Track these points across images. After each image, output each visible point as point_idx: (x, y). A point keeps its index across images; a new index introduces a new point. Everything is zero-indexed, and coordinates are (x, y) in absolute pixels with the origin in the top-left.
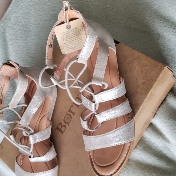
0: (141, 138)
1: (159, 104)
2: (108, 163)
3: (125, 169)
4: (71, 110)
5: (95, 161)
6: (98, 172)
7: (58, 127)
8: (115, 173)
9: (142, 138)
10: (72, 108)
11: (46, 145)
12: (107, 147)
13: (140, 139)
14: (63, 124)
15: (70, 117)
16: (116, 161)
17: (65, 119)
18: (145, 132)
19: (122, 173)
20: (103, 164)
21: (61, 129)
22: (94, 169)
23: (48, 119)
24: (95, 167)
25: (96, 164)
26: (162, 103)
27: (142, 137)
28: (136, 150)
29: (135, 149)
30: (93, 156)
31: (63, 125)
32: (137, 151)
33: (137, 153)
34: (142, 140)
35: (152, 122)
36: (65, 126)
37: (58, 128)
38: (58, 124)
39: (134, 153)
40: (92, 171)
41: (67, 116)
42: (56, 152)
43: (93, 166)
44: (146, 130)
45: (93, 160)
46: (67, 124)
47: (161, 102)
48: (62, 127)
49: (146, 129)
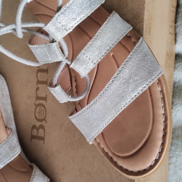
0: (174, 86)
1: (173, 15)
2: (139, 142)
3: (176, 148)
4: (39, 96)
5: (114, 154)
6: (130, 169)
7: (33, 134)
8: (161, 153)
9: (176, 85)
10: (38, 92)
11: (25, 172)
12: (121, 111)
13: (172, 87)
14: (38, 124)
15: (43, 108)
16: (152, 131)
17: (37, 115)
18: (175, 73)
19: (173, 156)
20: (131, 150)
21: (39, 135)
22: (121, 168)
23: (6, 127)
24: (120, 163)
25: (119, 157)
26: (177, 13)
27: (175, 83)
28: (176, 108)
29: (174, 108)
30: (108, 147)
31: (38, 126)
32: (179, 108)
33: (179, 111)
34: (177, 88)
35: (177, 53)
36: (42, 127)
37: (33, 137)
38: (31, 129)
39: (175, 115)
40: (121, 175)
41: (38, 108)
42: (46, 176)
43: (115, 164)
44: (175, 68)
45: (111, 155)
46: (44, 122)
47: (174, 10)
48: (38, 130)
49: (173, 67)
